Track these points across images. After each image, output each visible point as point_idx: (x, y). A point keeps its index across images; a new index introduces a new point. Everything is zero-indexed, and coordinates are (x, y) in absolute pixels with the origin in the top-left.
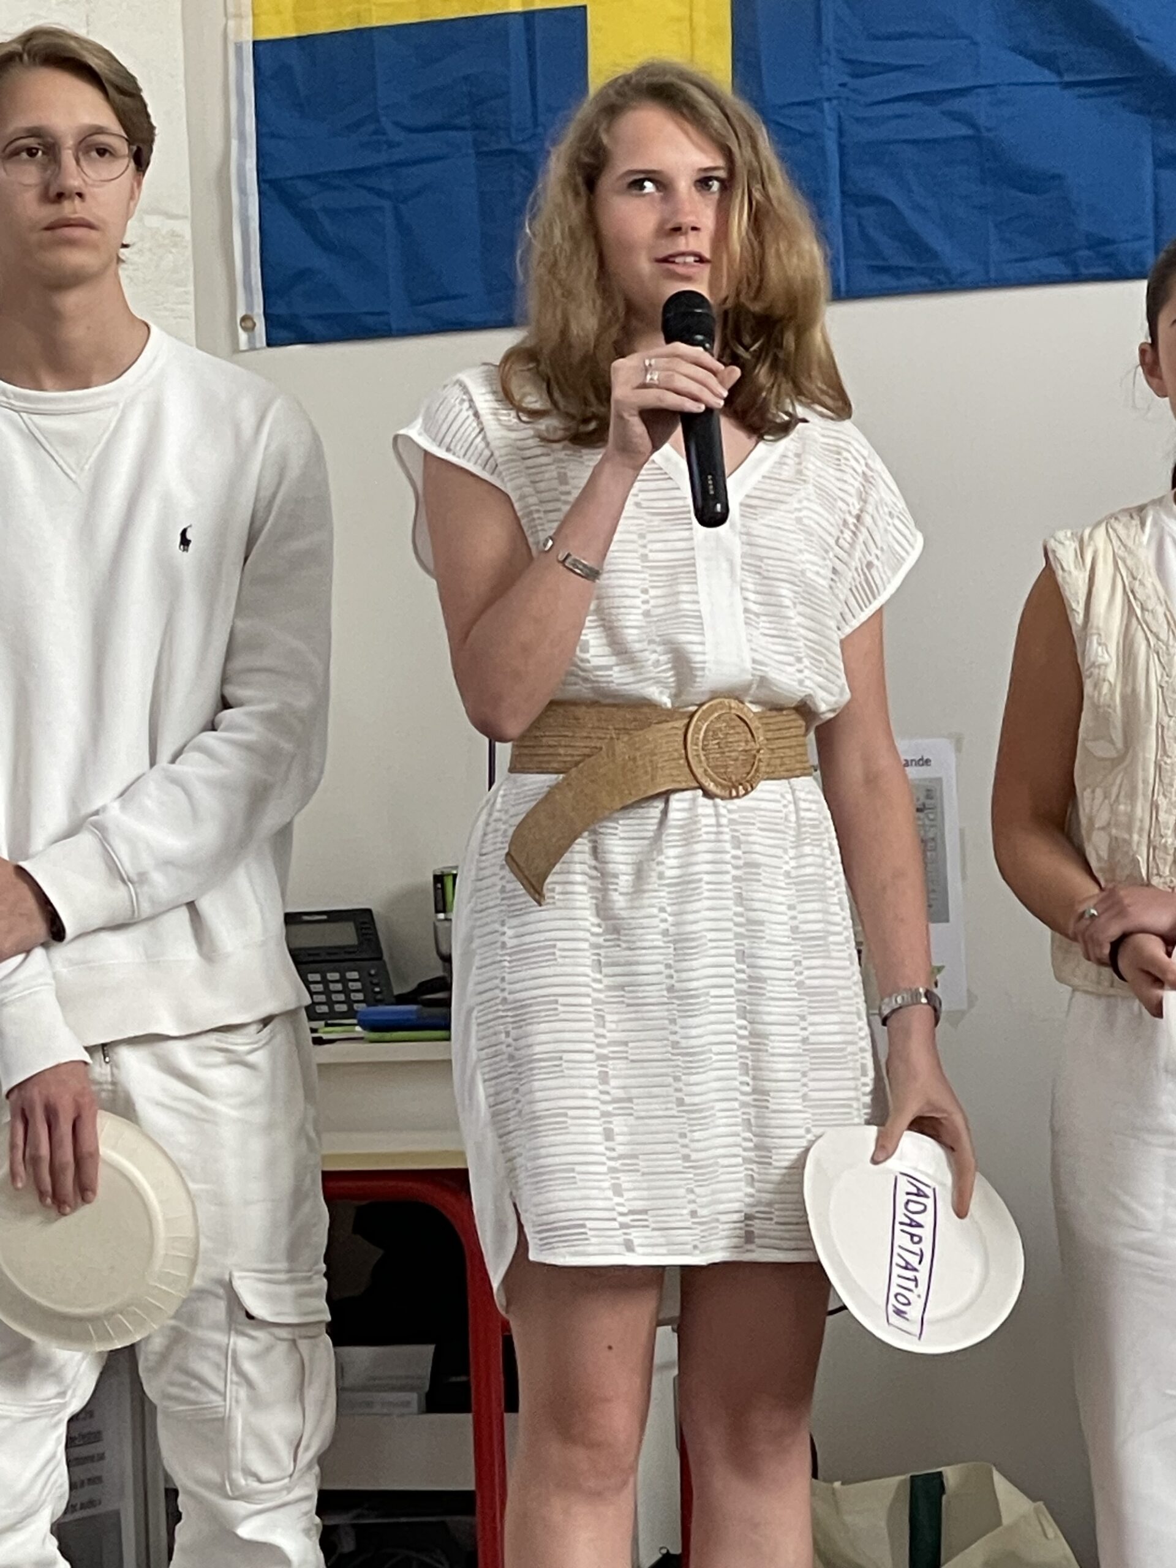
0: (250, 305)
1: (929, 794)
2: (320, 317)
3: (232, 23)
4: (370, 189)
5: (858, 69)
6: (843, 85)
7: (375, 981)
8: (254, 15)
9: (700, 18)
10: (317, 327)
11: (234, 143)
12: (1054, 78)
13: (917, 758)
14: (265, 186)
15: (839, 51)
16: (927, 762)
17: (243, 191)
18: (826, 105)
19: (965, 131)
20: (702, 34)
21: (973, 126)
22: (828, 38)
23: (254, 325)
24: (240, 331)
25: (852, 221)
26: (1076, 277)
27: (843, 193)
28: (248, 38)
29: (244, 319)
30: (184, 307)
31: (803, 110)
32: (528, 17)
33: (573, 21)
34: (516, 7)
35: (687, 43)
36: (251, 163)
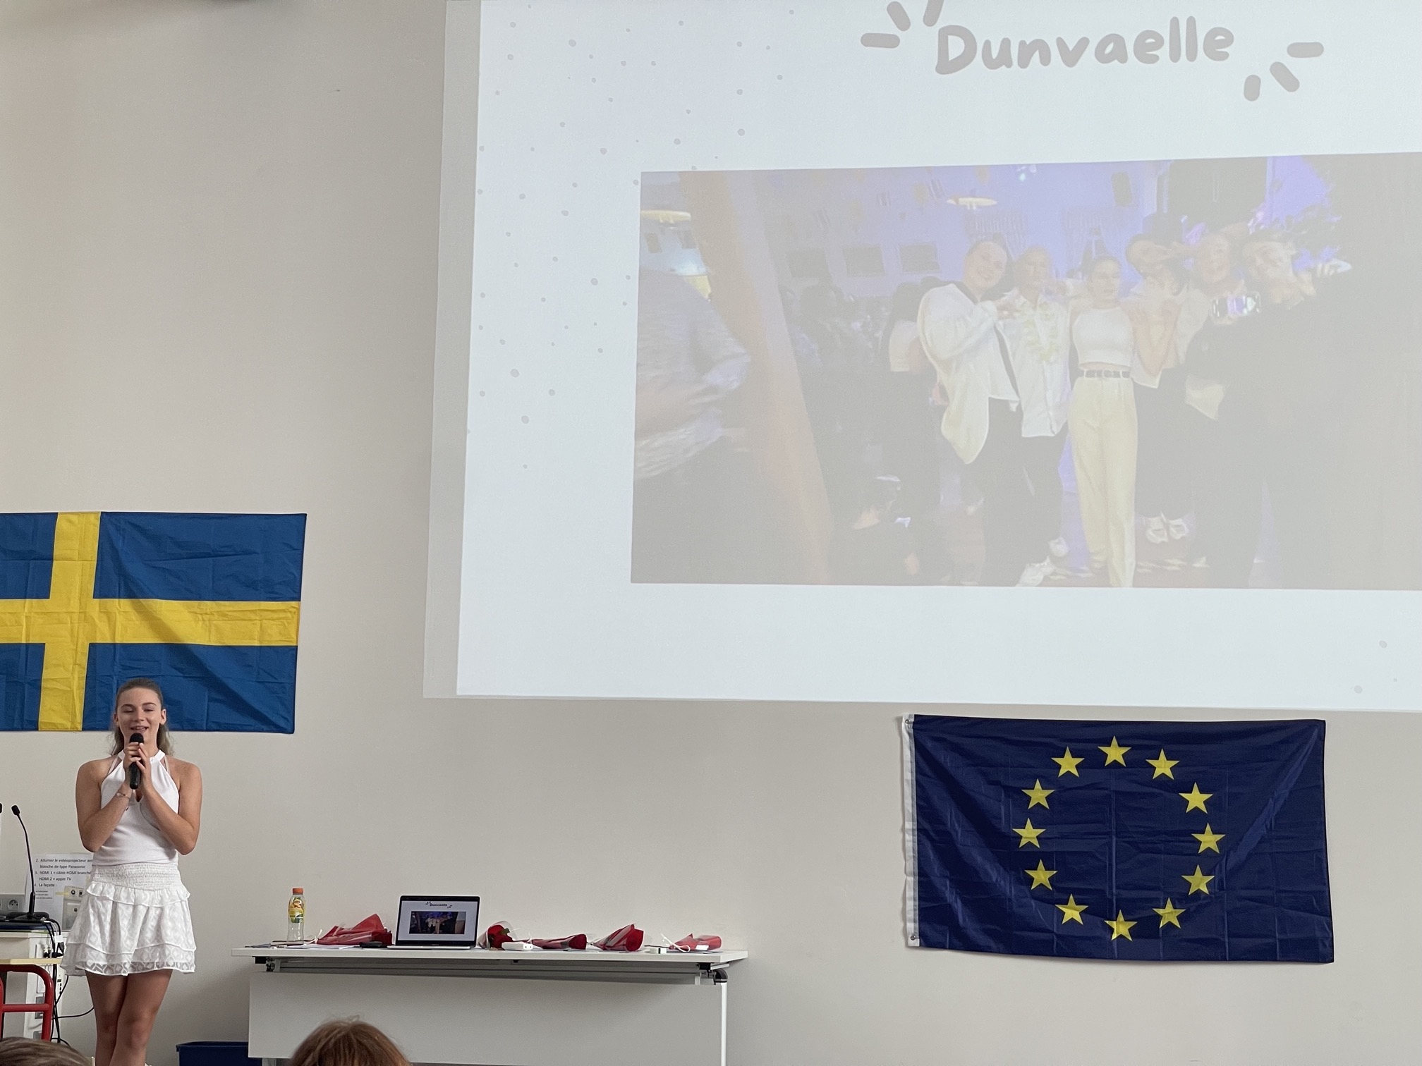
5: (125, 668)
6: (120, 672)
9: (79, 649)
12: (181, 675)
15: (120, 663)
18: (114, 677)
20: (79, 653)
22: (117, 660)
26: (183, 730)
31: (108, 677)
32: (27, 645)
33: (41, 647)
34: (24, 641)
35: (75, 656)
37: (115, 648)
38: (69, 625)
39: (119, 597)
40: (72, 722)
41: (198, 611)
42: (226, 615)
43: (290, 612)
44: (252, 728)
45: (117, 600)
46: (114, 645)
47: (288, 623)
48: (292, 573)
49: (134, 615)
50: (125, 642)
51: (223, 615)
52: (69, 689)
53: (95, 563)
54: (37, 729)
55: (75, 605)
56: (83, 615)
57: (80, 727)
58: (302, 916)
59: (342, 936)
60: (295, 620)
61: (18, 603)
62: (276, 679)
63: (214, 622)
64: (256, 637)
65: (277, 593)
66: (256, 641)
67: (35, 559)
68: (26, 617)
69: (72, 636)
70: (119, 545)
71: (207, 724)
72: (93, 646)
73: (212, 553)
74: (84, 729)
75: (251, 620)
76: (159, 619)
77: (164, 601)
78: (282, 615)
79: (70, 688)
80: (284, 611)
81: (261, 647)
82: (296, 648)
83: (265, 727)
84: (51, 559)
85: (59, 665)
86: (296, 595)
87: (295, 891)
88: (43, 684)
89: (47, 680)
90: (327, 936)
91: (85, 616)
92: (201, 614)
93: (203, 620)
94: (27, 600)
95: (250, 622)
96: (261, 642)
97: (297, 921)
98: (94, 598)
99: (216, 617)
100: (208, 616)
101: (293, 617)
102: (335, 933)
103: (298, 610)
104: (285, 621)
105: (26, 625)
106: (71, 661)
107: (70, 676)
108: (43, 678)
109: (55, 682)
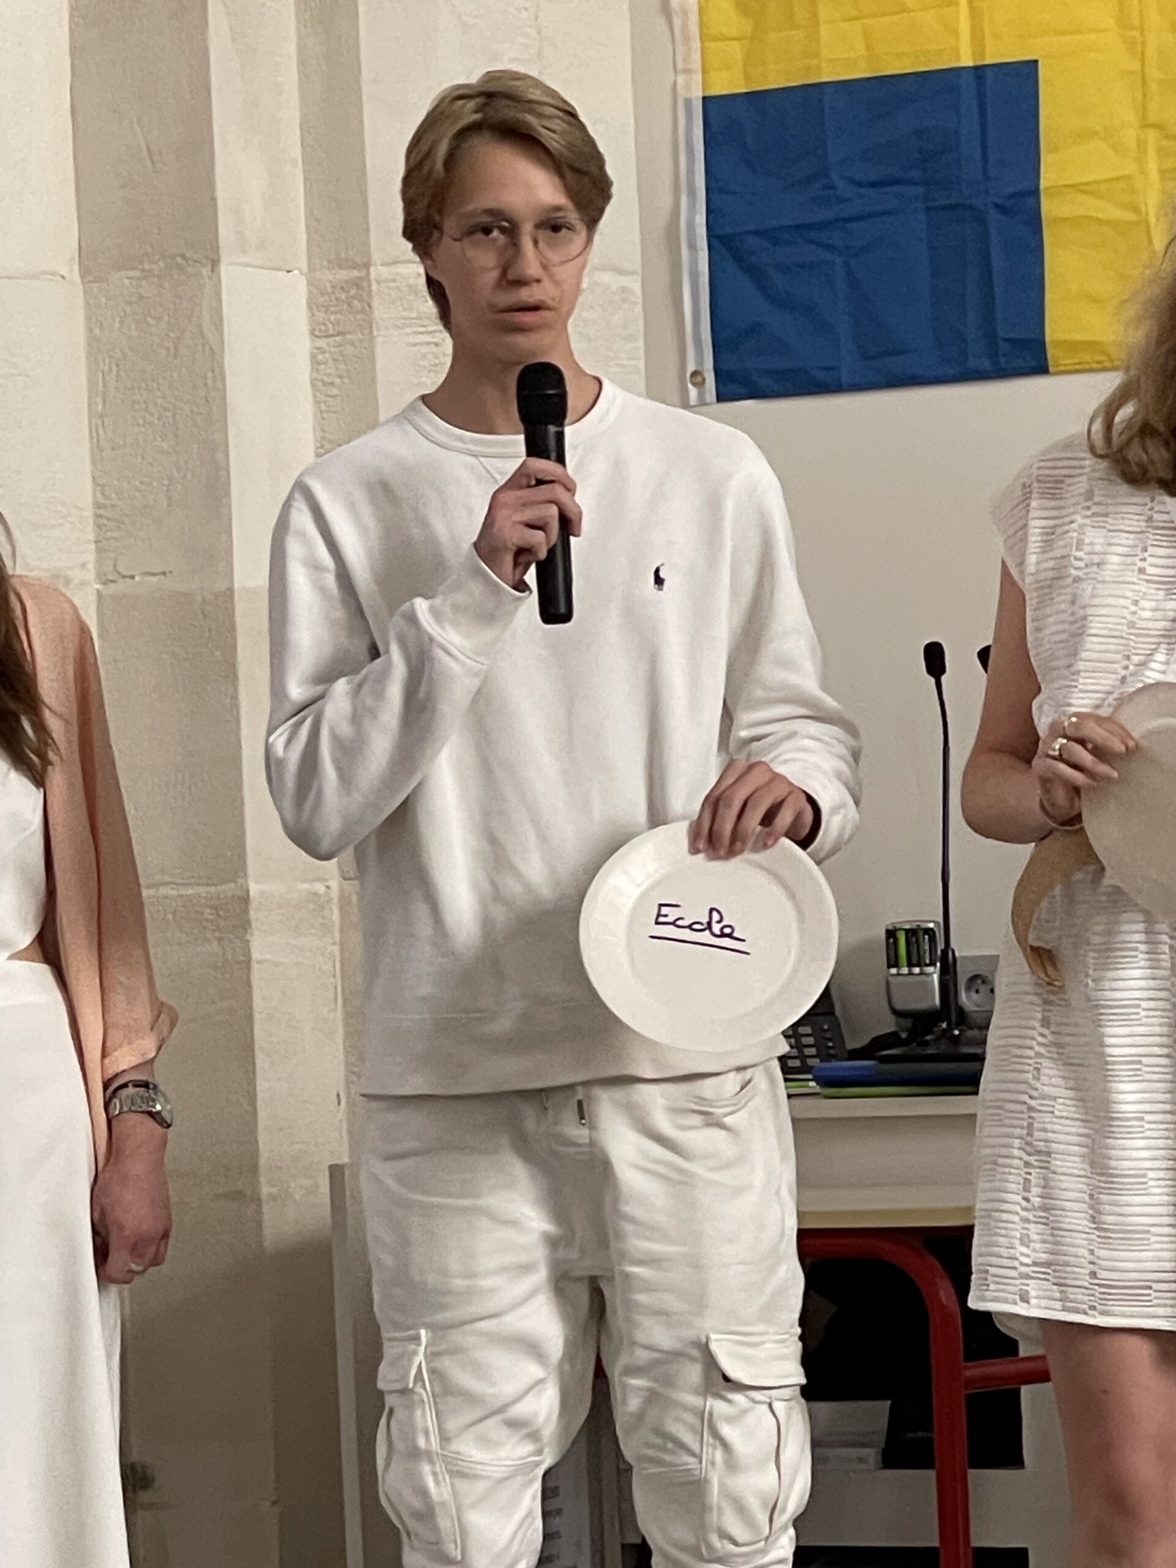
0: (700, 360)
2: (770, 373)
3: (681, 79)
4: (820, 244)
7: (828, 1035)
8: (705, 71)
10: (765, 382)
11: (684, 199)
14: (715, 242)
17: (692, 247)
20: (1153, 87)
23: (704, 380)
24: (690, 385)
28: (698, 94)
29: (695, 374)
30: (634, 362)
32: (979, 72)
33: (1027, 71)
34: (967, 61)
35: (1139, 96)
36: (701, 219)
52: (1133, 217)
54: (1041, 368)
69: (1123, 22)
79: (1136, 210)
85: (1092, 134)
88: (1048, 207)
89: (1058, 190)
106: (1129, 116)
107: (1130, 169)
108: (1043, 184)
109: (1082, 198)
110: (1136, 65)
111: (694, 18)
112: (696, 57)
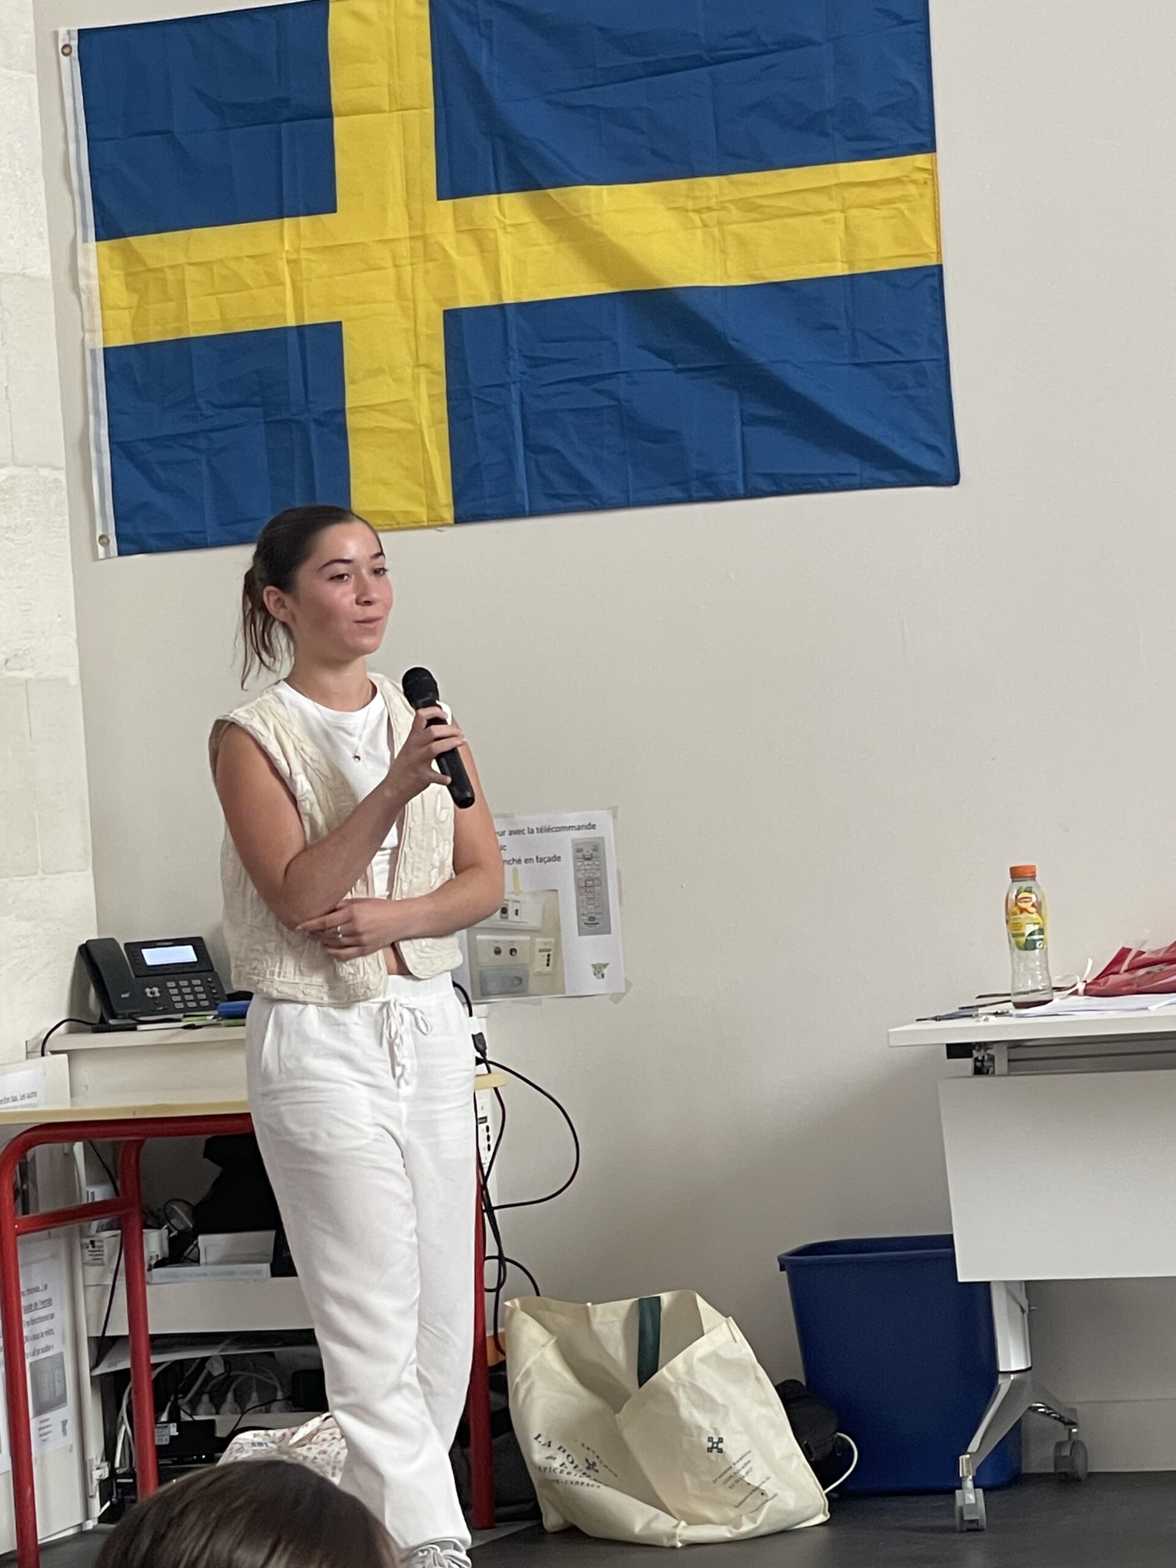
0: (105, 527)
1: (595, 850)
2: (156, 536)
3: (87, 335)
4: (192, 448)
5: (534, 362)
6: (523, 373)
7: (212, 985)
8: (104, 330)
9: (423, 329)
10: (153, 542)
11: (92, 418)
12: (671, 367)
13: (587, 823)
14: (115, 447)
15: (520, 351)
16: (594, 827)
17: (99, 450)
18: (513, 387)
19: (607, 402)
20: (423, 339)
21: (616, 399)
23: (109, 541)
24: (99, 546)
25: (532, 464)
27: (525, 445)
28: (100, 347)
29: (101, 537)
30: (63, 530)
31: (498, 389)
32: (301, 330)
33: (332, 332)
34: (291, 322)
35: (413, 346)
36: (104, 431)
37: (504, 316)
38: (391, 272)
39: (499, 191)
40: (430, 507)
41: (690, 205)
42: (756, 208)
43: (914, 182)
44: (855, 480)
45: (493, 198)
46: (502, 307)
47: (912, 210)
48: (906, 83)
49: (537, 231)
50: (526, 299)
51: (749, 206)
52: (410, 427)
53: (430, 111)
55: (397, 222)
56: (419, 244)
57: (449, 515)
58: (1041, 931)
59: (1142, 972)
60: (928, 201)
61: (266, 229)
62: (897, 352)
63: (733, 227)
64: (839, 257)
65: (874, 138)
66: (839, 264)
67: (290, 120)
68: (289, 262)
69: (400, 296)
70: (483, 61)
71: (745, 480)
72: (452, 318)
73: (705, 57)
74: (459, 520)
75: (819, 213)
76: (601, 234)
77: (605, 189)
78: (895, 192)
79: (413, 422)
80: (897, 181)
81: (852, 279)
82: (936, 273)
83: (886, 476)
84: (326, 114)
85: (380, 371)
86: (924, 139)
87: (1017, 874)
88: (351, 420)
89: (357, 409)
90: (1106, 973)
91: (425, 245)
92: (697, 211)
93: (705, 225)
94: (287, 221)
95: (818, 218)
96: (850, 263)
97: (1030, 946)
98: (440, 197)
99: (735, 213)
100: (715, 214)
101: (921, 196)
102: (1125, 966)
103: (933, 173)
104: (903, 206)
105: (293, 282)
106: (407, 359)
107: (408, 394)
108: (348, 405)
109: (376, 414)
110: (409, 324)
111: (96, 294)
112: (98, 321)
